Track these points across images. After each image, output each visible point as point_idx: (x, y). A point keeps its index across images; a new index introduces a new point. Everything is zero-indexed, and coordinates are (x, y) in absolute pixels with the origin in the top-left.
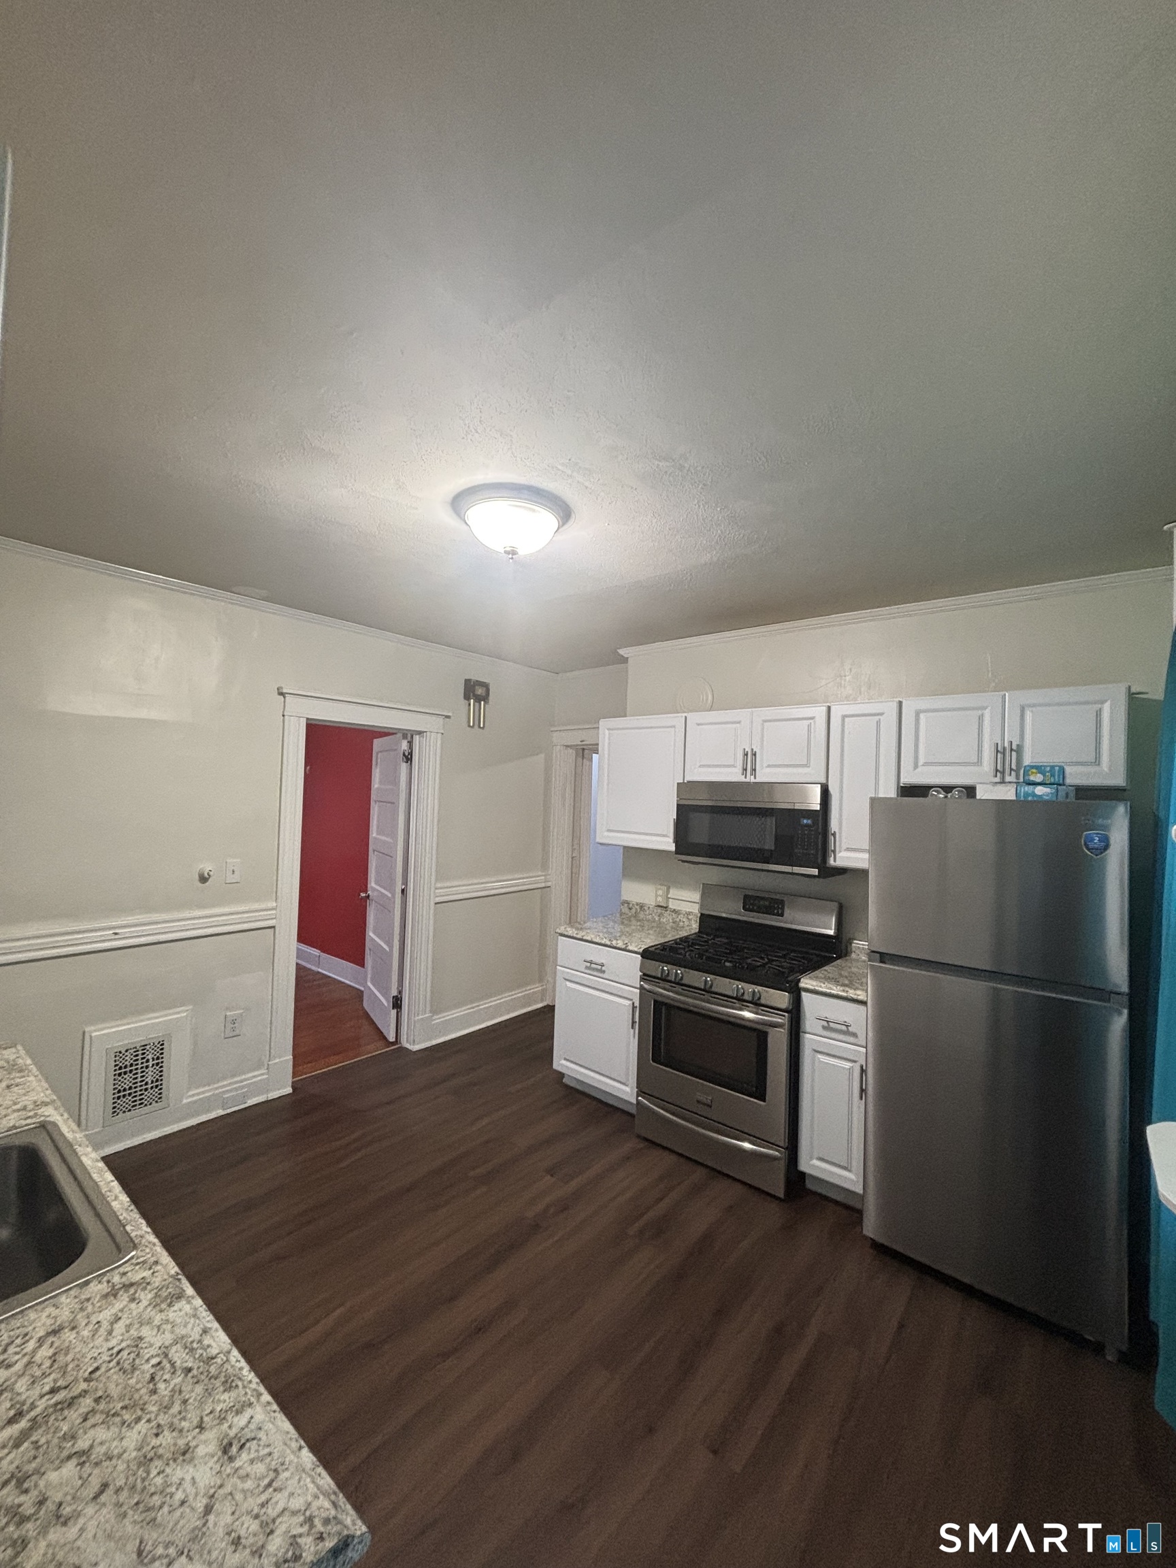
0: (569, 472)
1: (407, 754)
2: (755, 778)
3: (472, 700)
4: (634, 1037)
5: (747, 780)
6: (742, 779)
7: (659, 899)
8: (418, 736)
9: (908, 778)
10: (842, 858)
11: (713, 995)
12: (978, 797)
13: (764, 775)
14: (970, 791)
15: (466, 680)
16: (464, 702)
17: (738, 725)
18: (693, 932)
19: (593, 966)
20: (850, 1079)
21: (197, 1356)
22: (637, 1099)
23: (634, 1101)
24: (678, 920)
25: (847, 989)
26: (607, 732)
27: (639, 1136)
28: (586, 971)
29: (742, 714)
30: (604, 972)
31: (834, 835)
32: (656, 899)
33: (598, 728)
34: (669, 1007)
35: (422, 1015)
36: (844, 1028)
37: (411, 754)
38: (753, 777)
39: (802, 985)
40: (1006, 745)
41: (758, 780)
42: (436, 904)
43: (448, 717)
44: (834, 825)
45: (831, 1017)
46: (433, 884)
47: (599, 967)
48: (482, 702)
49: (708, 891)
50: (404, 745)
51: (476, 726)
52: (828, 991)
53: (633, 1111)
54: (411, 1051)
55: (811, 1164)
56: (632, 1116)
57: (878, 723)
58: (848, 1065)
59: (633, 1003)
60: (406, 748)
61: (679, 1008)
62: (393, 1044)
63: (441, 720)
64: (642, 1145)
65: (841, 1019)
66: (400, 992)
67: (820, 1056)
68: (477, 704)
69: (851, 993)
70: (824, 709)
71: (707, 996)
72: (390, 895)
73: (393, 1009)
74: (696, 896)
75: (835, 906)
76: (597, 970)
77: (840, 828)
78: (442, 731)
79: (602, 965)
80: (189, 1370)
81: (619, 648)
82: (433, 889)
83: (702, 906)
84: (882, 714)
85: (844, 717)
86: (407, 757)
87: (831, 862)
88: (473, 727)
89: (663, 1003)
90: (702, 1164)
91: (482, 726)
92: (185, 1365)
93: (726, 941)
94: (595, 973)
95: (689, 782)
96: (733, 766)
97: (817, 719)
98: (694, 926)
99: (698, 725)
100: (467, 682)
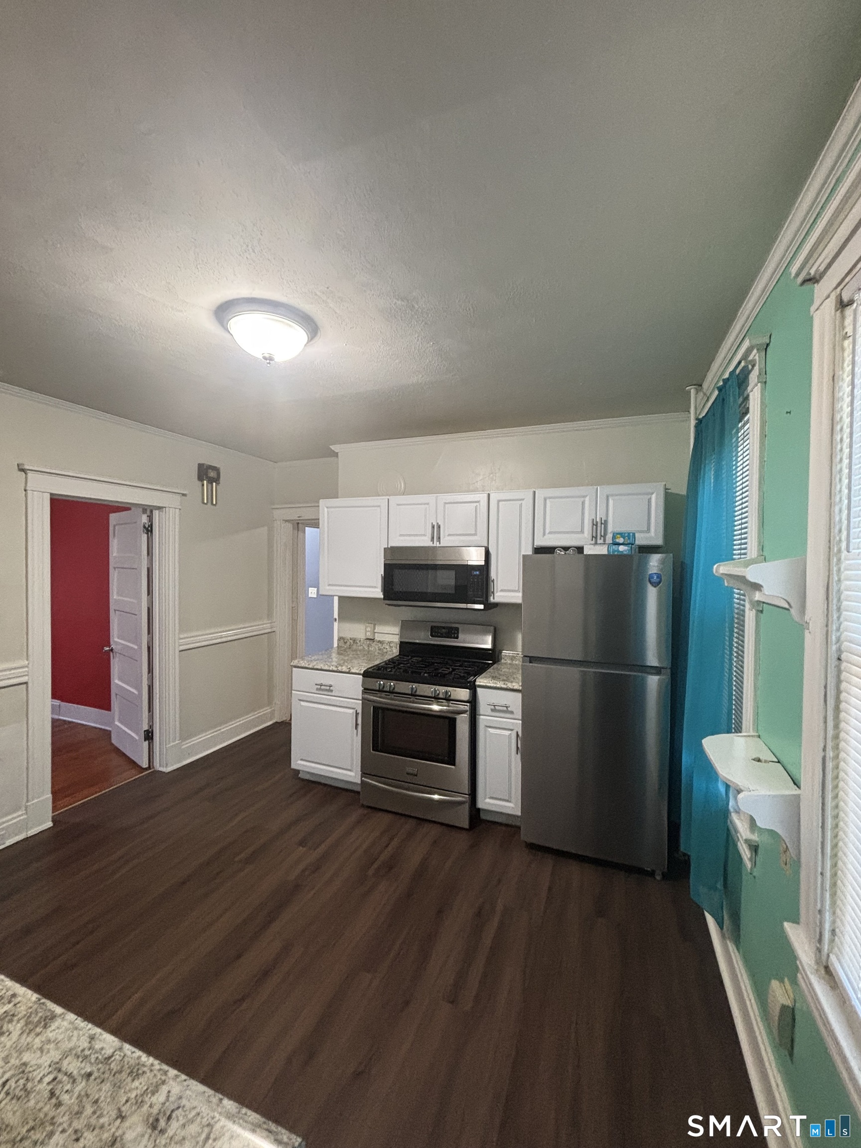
0: (325, 298)
1: (147, 526)
2: (440, 544)
3: (205, 482)
4: (357, 735)
5: (435, 545)
6: (430, 544)
7: (368, 634)
8: (157, 511)
9: (541, 542)
10: (498, 596)
11: (417, 697)
12: (585, 553)
13: (446, 541)
14: (580, 550)
15: (199, 464)
16: (200, 483)
17: (426, 506)
18: (394, 655)
19: (323, 687)
20: (510, 742)
21: (93, 1060)
22: (361, 780)
23: (359, 782)
24: (382, 648)
25: (506, 683)
26: (326, 509)
27: (363, 806)
28: (317, 692)
29: (430, 498)
30: (332, 691)
31: (493, 581)
32: (366, 634)
33: (319, 506)
34: (384, 709)
35: (173, 742)
36: (505, 709)
37: (151, 526)
38: (438, 543)
39: (477, 683)
40: (598, 520)
41: (442, 545)
42: (180, 651)
43: (184, 495)
44: (493, 575)
45: (496, 702)
46: (177, 636)
47: (328, 688)
48: (214, 484)
49: (405, 626)
50: (144, 519)
51: (209, 504)
52: (495, 685)
53: (358, 789)
54: (164, 772)
55: (485, 802)
56: (358, 793)
57: (521, 506)
58: (507, 733)
59: (356, 711)
60: (146, 522)
61: (392, 710)
62: (146, 769)
63: (178, 497)
64: (366, 812)
65: (503, 703)
66: (151, 726)
67: (490, 729)
68: (210, 485)
69: (510, 685)
70: (486, 495)
71: (413, 699)
72: (136, 647)
73: (145, 740)
74: (396, 630)
75: (492, 628)
76: (326, 690)
77: (497, 578)
78: (180, 507)
79: (330, 686)
80: (89, 1075)
81: (332, 445)
82: (177, 638)
83: (401, 637)
84: (523, 500)
85: (499, 501)
86: (148, 530)
87: (492, 600)
88: (206, 504)
89: (379, 708)
90: (410, 817)
91: (214, 503)
92: (83, 1072)
93: (420, 659)
94: (326, 693)
95: (392, 547)
96: (424, 535)
97: (482, 503)
98: (394, 651)
99: (398, 505)
100: (200, 466)
